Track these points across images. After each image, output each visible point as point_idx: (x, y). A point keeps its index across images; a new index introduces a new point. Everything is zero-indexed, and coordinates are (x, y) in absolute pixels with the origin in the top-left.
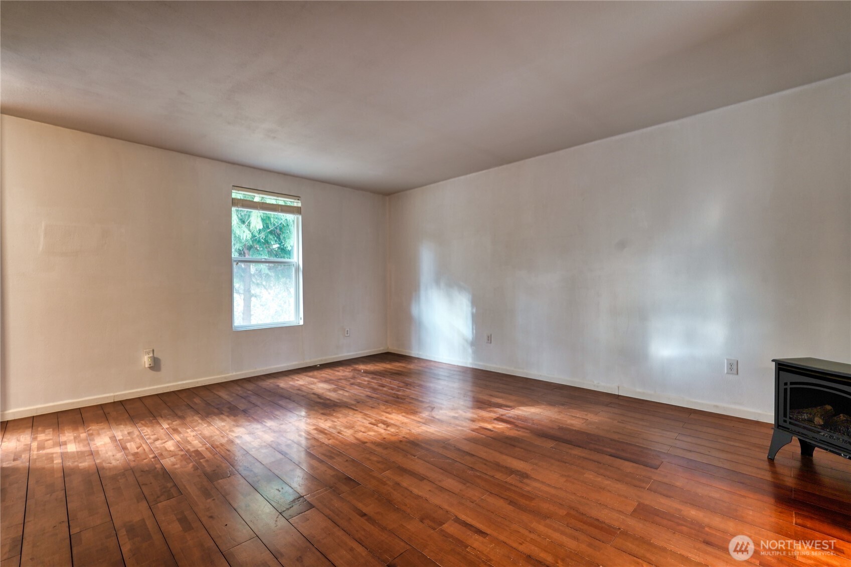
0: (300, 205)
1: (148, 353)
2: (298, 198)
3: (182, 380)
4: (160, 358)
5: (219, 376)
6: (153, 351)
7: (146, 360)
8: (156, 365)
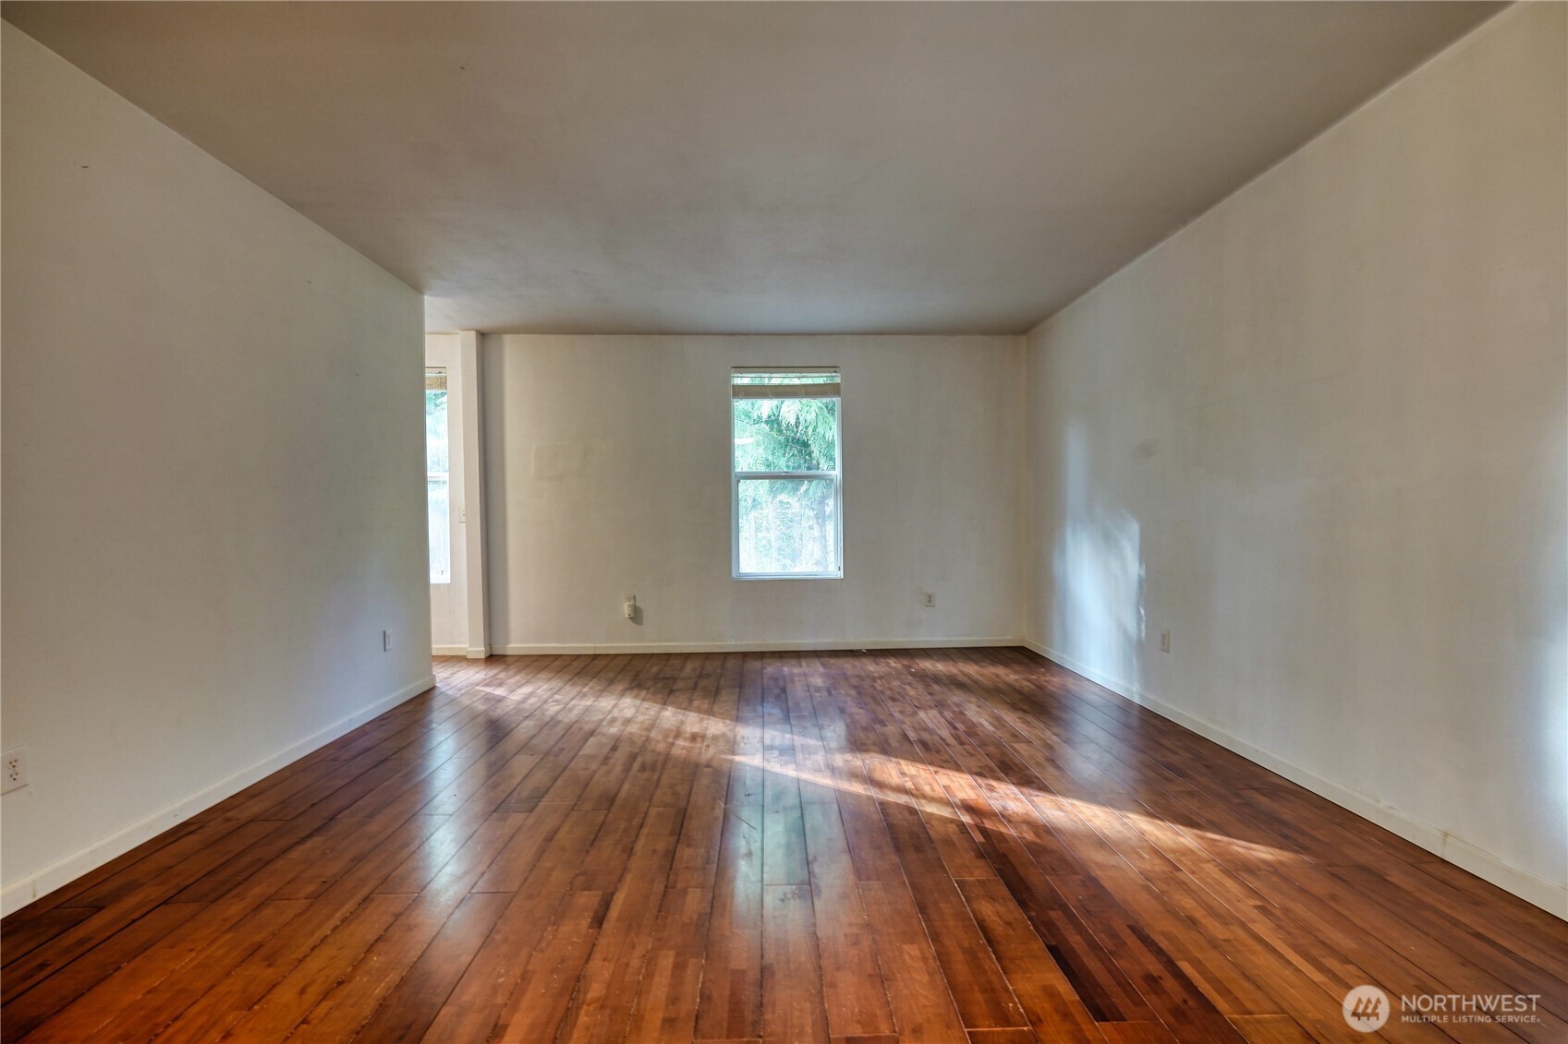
0: (838, 380)
1: (629, 600)
2: (834, 368)
3: (668, 640)
4: (642, 608)
5: (712, 643)
6: (635, 597)
7: (626, 609)
8: (636, 616)
